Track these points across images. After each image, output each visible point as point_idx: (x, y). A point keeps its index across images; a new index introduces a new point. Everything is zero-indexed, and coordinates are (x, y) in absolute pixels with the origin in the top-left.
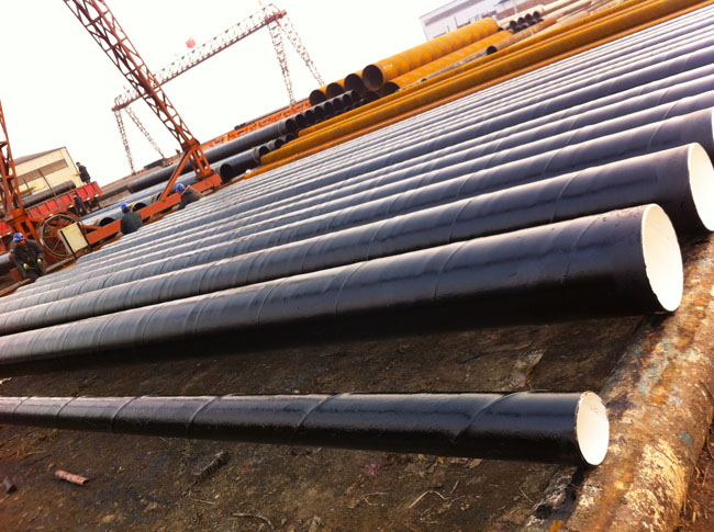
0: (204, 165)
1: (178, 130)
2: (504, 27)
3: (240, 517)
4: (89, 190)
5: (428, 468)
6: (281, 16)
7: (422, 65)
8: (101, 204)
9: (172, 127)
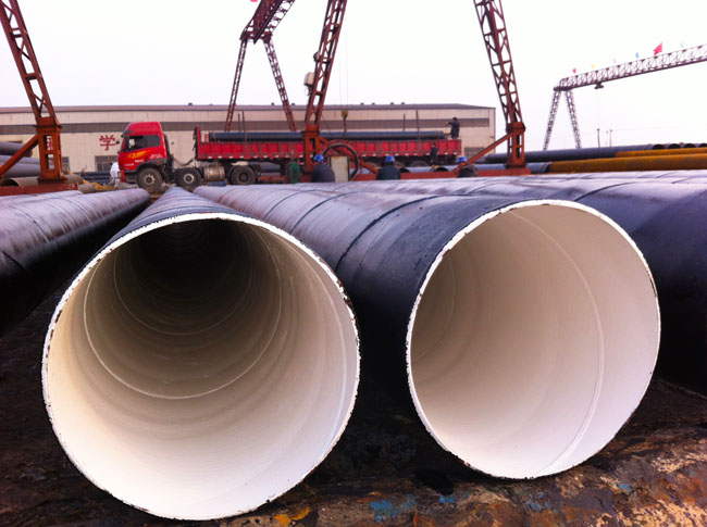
4: (451, 146)
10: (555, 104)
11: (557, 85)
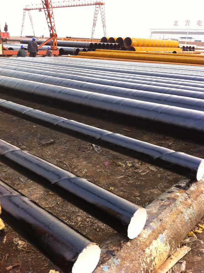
0: (55, 45)
1: (52, 28)
2: (180, 47)
3: (58, 161)
4: (6, 35)
5: (125, 170)
6: (102, 4)
7: (147, 46)
8: (8, 42)
9: (50, 26)
10: (24, 15)
11: (24, 8)
